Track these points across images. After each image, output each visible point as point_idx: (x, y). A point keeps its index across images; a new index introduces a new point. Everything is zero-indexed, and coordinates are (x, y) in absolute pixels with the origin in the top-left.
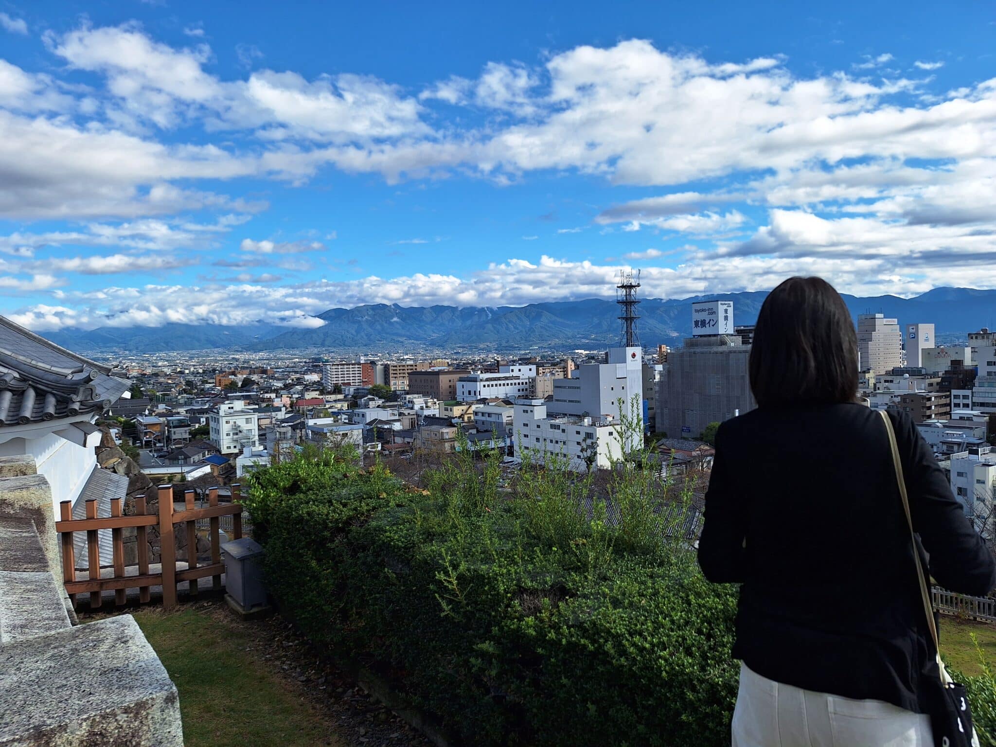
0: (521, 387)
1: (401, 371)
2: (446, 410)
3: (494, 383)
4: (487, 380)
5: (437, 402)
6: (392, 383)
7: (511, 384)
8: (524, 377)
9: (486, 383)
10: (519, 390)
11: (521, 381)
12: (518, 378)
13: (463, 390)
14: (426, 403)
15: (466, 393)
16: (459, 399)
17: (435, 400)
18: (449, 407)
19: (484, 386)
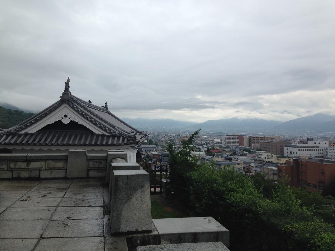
0: (320, 152)
1: (257, 140)
2: (278, 160)
3: (305, 149)
4: (301, 147)
5: (274, 156)
6: (253, 145)
7: (314, 150)
8: (321, 147)
9: (300, 149)
10: (318, 153)
11: (319, 149)
12: (318, 147)
13: (288, 151)
14: (268, 156)
15: (289, 153)
16: (285, 155)
17: (273, 155)
18: (279, 159)
19: (299, 150)
